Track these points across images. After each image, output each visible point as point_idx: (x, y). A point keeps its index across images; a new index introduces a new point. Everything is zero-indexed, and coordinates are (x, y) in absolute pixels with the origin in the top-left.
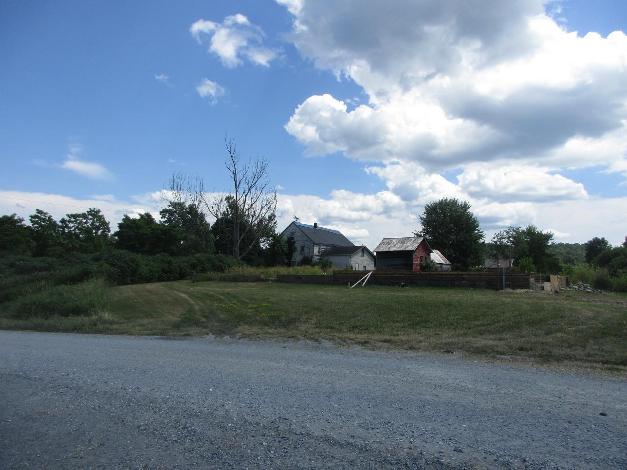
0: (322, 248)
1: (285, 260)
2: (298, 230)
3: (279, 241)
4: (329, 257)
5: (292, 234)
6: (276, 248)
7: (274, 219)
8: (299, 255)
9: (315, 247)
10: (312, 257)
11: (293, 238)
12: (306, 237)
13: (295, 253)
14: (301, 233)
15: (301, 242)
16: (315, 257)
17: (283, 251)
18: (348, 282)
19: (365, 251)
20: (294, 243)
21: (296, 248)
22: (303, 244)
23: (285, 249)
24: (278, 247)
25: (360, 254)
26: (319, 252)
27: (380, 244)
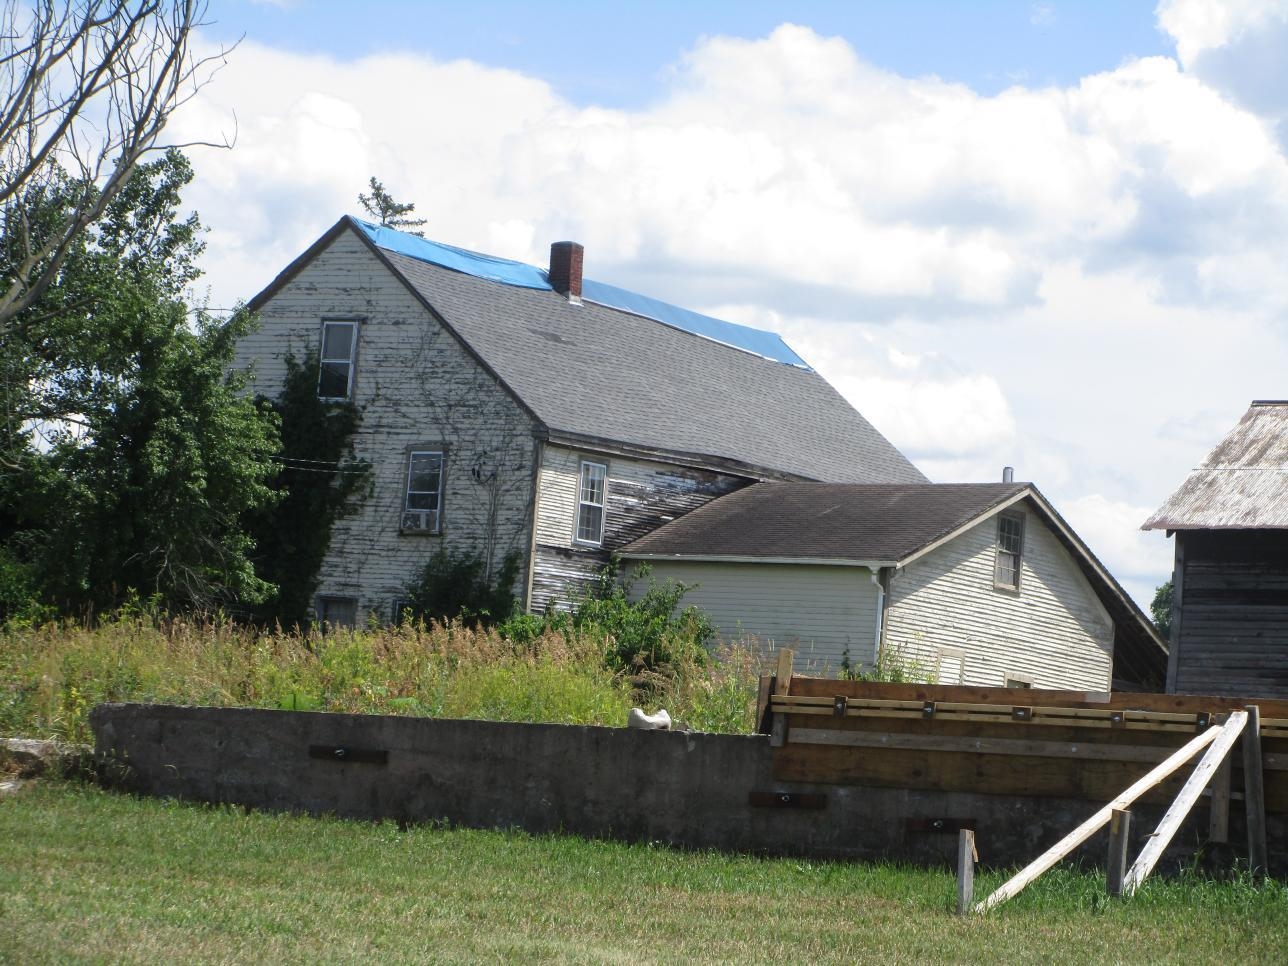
0: (619, 489)
1: (248, 573)
2: (391, 298)
3: (193, 386)
4: (685, 578)
5: (339, 330)
6: (154, 446)
7: (168, 194)
8: (389, 538)
9: (546, 476)
10: (515, 564)
11: (336, 381)
12: (469, 372)
13: (355, 525)
14: (417, 327)
15: (420, 413)
16: (542, 567)
17: (222, 480)
18: (953, 827)
19: (1032, 538)
20: (350, 420)
21: (359, 474)
22: (432, 435)
23: (255, 469)
24: (178, 442)
25: (986, 561)
26: (589, 518)
27: (1215, 459)
